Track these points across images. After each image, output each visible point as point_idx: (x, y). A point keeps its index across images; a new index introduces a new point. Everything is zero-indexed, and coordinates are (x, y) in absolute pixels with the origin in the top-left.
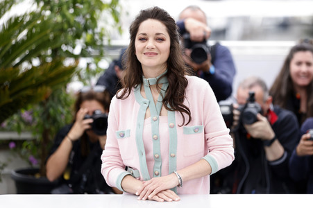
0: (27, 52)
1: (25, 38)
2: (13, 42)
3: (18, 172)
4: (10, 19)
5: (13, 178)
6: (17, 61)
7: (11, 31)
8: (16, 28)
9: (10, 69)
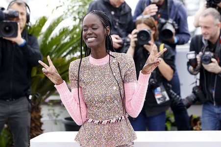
0: (71, 48)
1: (69, 40)
2: (62, 42)
3: (66, 119)
4: (61, 30)
5: (63, 122)
6: (65, 54)
7: (61, 36)
8: (63, 34)
9: (61, 58)
